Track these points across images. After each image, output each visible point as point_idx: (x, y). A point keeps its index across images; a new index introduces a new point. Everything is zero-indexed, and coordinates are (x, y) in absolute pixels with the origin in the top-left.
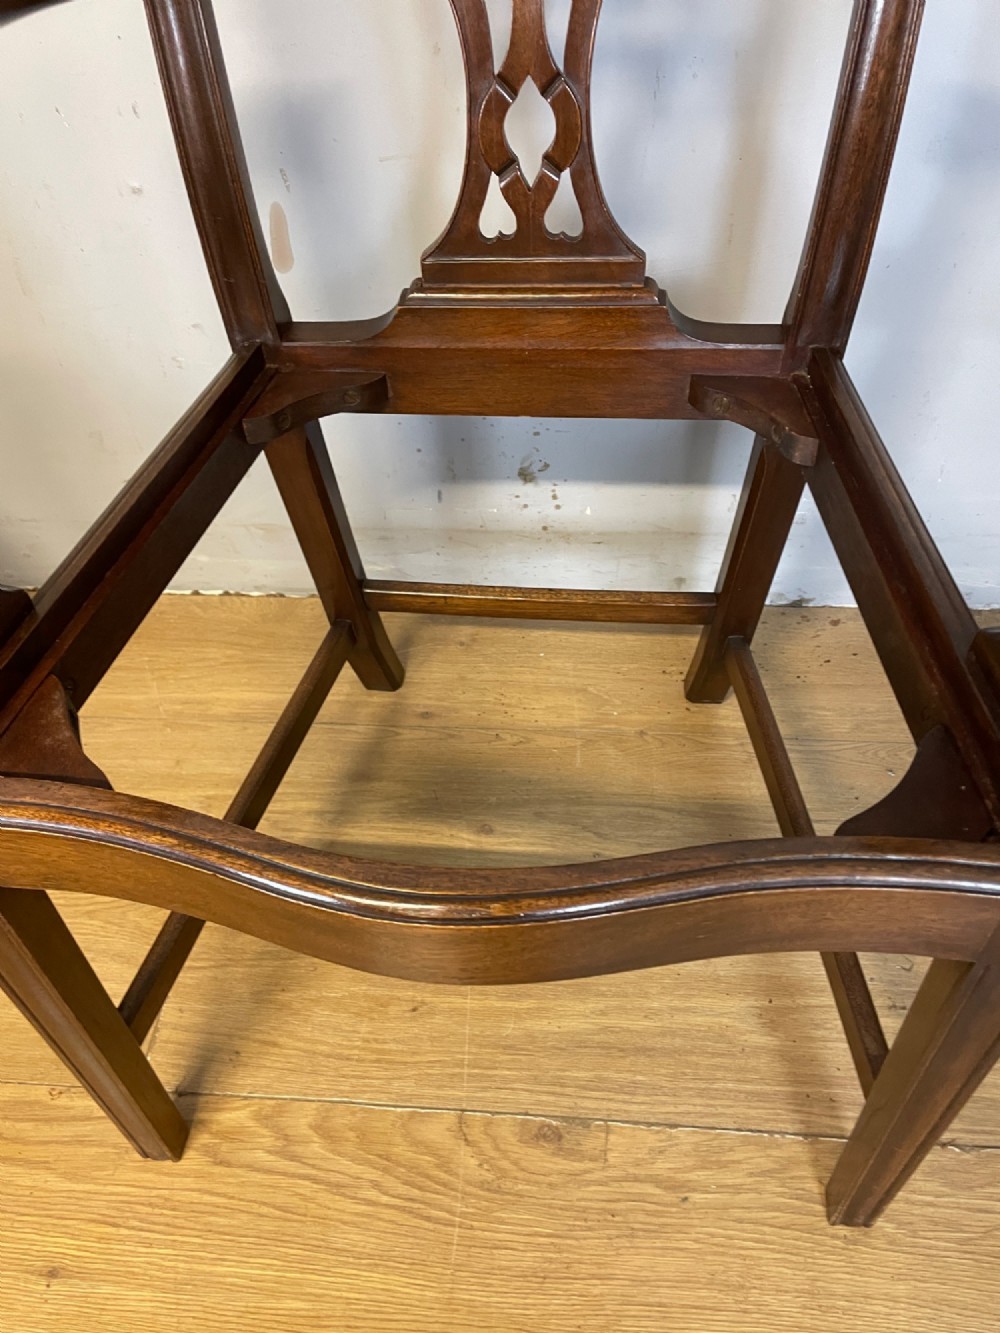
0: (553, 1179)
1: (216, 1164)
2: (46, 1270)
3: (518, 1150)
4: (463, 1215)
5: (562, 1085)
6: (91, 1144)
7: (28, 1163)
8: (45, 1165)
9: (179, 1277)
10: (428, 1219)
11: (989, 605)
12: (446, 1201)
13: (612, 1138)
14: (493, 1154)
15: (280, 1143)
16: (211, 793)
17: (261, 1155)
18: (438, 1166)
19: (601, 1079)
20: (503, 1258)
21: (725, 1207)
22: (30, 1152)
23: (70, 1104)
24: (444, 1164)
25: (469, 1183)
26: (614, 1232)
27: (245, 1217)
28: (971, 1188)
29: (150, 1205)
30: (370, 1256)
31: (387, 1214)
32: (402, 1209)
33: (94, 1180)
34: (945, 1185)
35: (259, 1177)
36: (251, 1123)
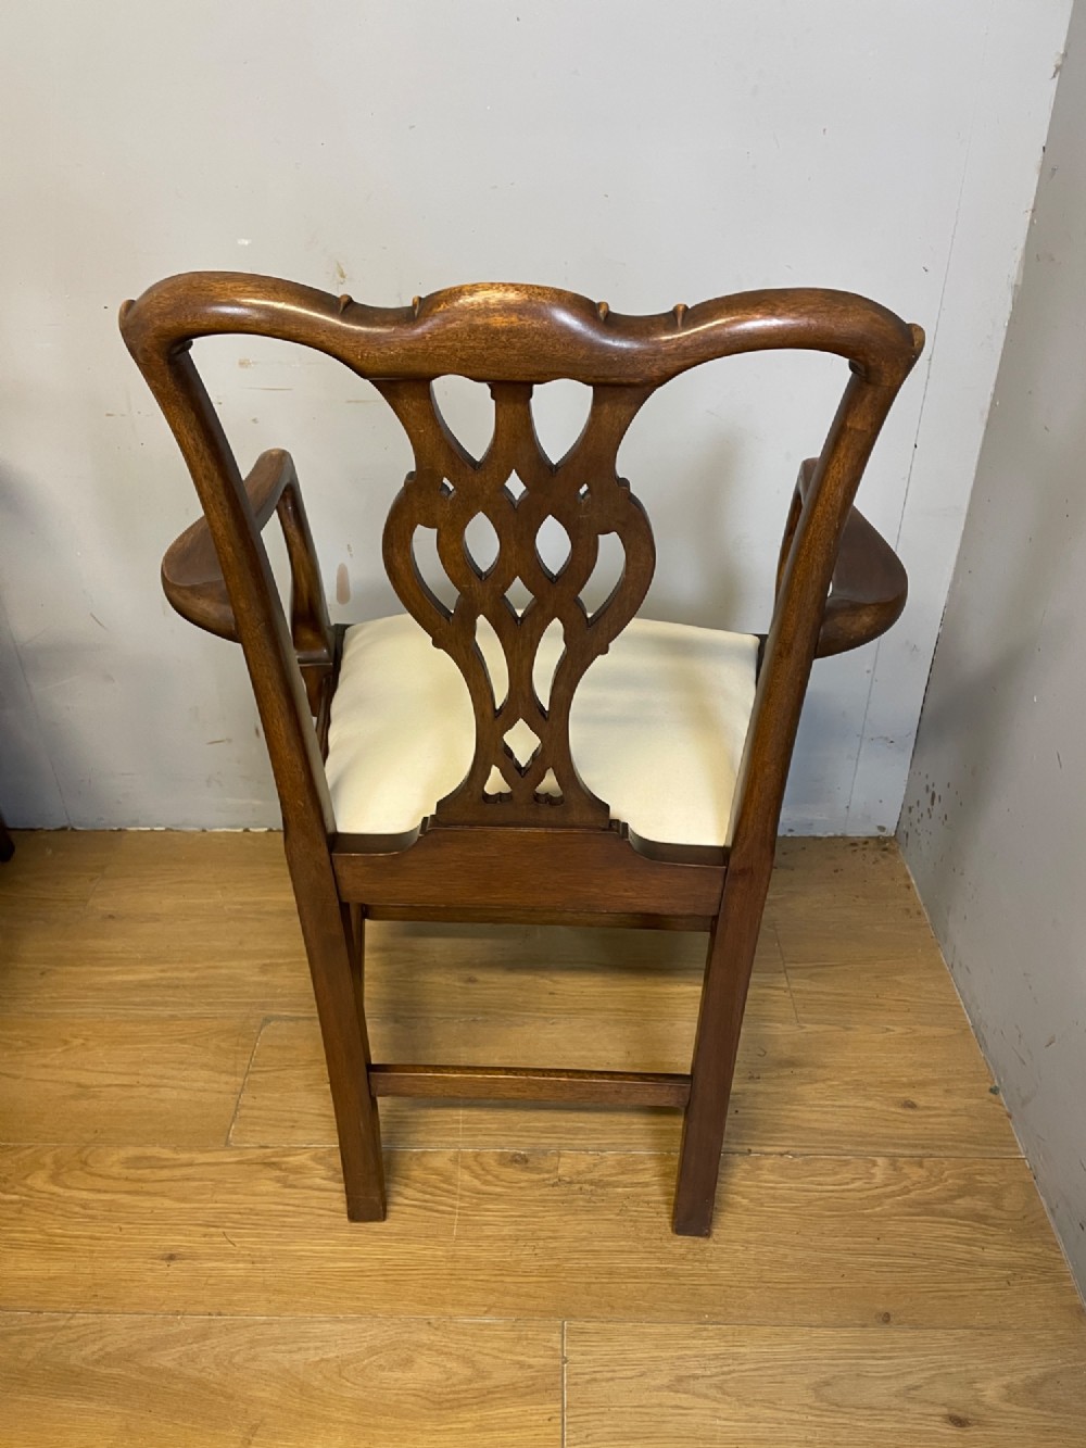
0: (522, 1185)
1: (286, 1187)
2: (166, 1257)
3: (497, 1169)
4: (460, 1208)
5: (528, 1131)
6: (194, 1180)
7: (148, 1193)
8: (162, 1194)
9: (263, 1254)
10: (437, 1211)
11: (826, 833)
12: (450, 1201)
13: (562, 1159)
14: (483, 1172)
15: (330, 1174)
16: (268, 961)
17: (318, 1181)
18: (443, 1182)
19: (555, 1127)
20: (488, 1231)
21: (638, 1195)
22: (147, 1187)
23: (175, 1156)
24: (447, 1180)
25: (464, 1190)
26: (563, 1213)
27: (309, 1217)
28: (799, 1178)
29: (240, 1213)
30: (396, 1234)
31: (408, 1210)
32: (420, 1207)
33: (199, 1201)
34: (782, 1176)
35: (317, 1193)
36: (309, 1162)
